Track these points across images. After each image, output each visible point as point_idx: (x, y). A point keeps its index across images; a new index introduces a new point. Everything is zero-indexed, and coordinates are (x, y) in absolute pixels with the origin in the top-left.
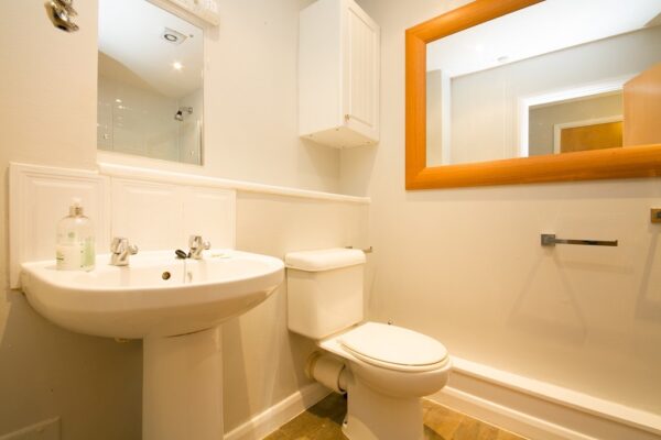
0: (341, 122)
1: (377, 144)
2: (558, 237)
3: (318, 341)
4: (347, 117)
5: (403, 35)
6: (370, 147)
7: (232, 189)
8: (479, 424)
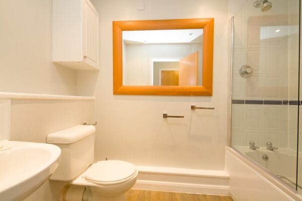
0: (81, 59)
1: (99, 71)
2: (168, 115)
3: (71, 181)
4: (85, 57)
5: (112, 23)
6: (95, 72)
7: (9, 99)
8: (144, 192)
